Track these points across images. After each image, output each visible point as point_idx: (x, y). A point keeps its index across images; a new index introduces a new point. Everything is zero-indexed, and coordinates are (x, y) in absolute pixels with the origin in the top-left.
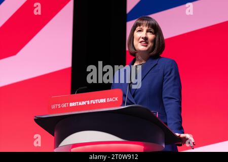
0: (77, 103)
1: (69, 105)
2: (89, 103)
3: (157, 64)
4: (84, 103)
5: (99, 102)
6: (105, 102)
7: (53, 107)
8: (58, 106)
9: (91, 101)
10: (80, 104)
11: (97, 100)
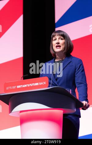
0: (22, 86)
1: (17, 87)
2: (28, 86)
3: (71, 61)
4: (25, 86)
5: (35, 85)
6: (38, 85)
7: (7, 88)
8: (10, 88)
9: (30, 84)
10: (23, 86)
11: (33, 84)
